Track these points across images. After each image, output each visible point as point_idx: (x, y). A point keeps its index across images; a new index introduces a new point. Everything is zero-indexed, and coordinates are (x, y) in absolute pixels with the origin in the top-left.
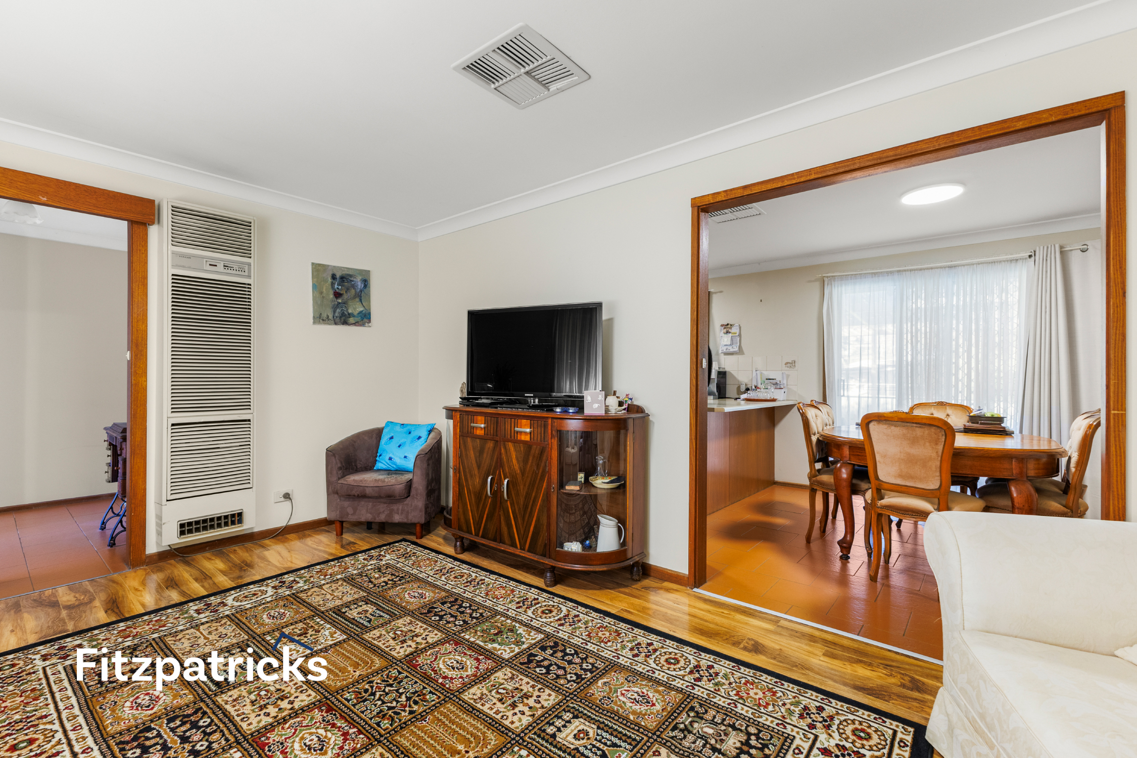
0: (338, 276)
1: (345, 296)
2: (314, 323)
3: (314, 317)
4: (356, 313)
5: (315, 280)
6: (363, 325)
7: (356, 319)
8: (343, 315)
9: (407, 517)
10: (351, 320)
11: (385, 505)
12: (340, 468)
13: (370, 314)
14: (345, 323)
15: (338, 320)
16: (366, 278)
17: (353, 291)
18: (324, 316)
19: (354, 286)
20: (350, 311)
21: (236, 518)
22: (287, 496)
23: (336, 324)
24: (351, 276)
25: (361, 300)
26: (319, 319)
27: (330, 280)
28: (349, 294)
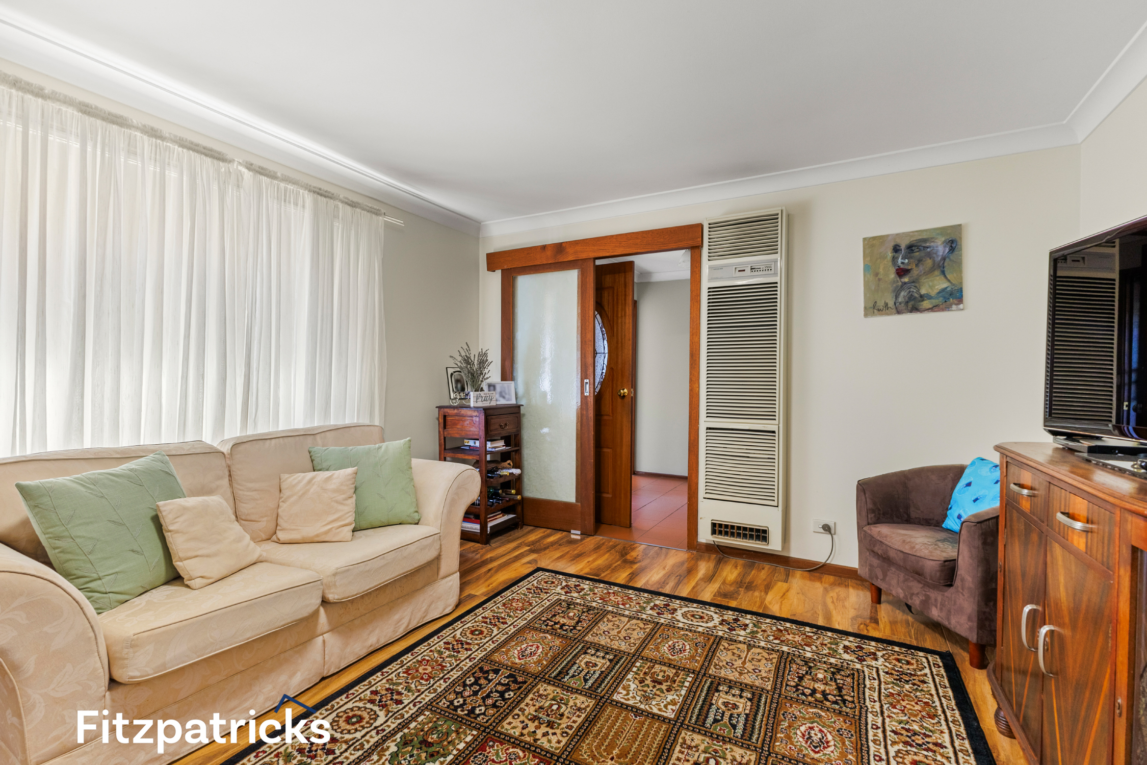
0: (903, 247)
1: (915, 272)
2: (866, 315)
3: (865, 308)
4: (933, 293)
5: (868, 259)
6: (947, 308)
7: (933, 301)
8: (911, 298)
9: (948, 619)
10: (926, 304)
11: (921, 585)
12: (873, 511)
13: (961, 290)
14: (915, 309)
15: (902, 307)
16: (953, 237)
17: (929, 262)
18: (881, 304)
19: (929, 255)
20: (923, 292)
21: (761, 534)
22: (827, 528)
23: (899, 312)
24: (925, 240)
25: (943, 273)
26: (873, 308)
27: (890, 254)
28: (921, 268)
